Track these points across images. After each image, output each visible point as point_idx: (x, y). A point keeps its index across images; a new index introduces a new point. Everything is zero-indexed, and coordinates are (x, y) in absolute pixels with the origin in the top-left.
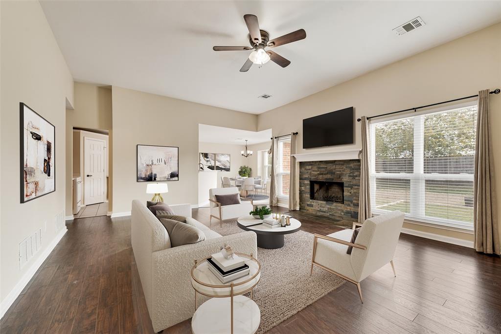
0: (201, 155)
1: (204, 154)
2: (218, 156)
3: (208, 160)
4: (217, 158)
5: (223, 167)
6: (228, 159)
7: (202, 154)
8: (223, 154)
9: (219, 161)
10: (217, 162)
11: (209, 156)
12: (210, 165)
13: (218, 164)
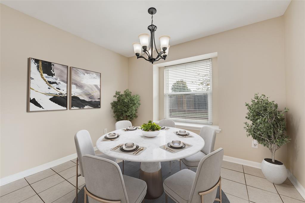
0: (34, 66)
1: (43, 62)
2: (76, 73)
3: (51, 79)
4: (74, 77)
5: (87, 99)
6: (97, 82)
7: (37, 61)
8: (87, 71)
9: (80, 86)
10: (73, 86)
11: (55, 71)
12: (56, 92)
13: (76, 92)
